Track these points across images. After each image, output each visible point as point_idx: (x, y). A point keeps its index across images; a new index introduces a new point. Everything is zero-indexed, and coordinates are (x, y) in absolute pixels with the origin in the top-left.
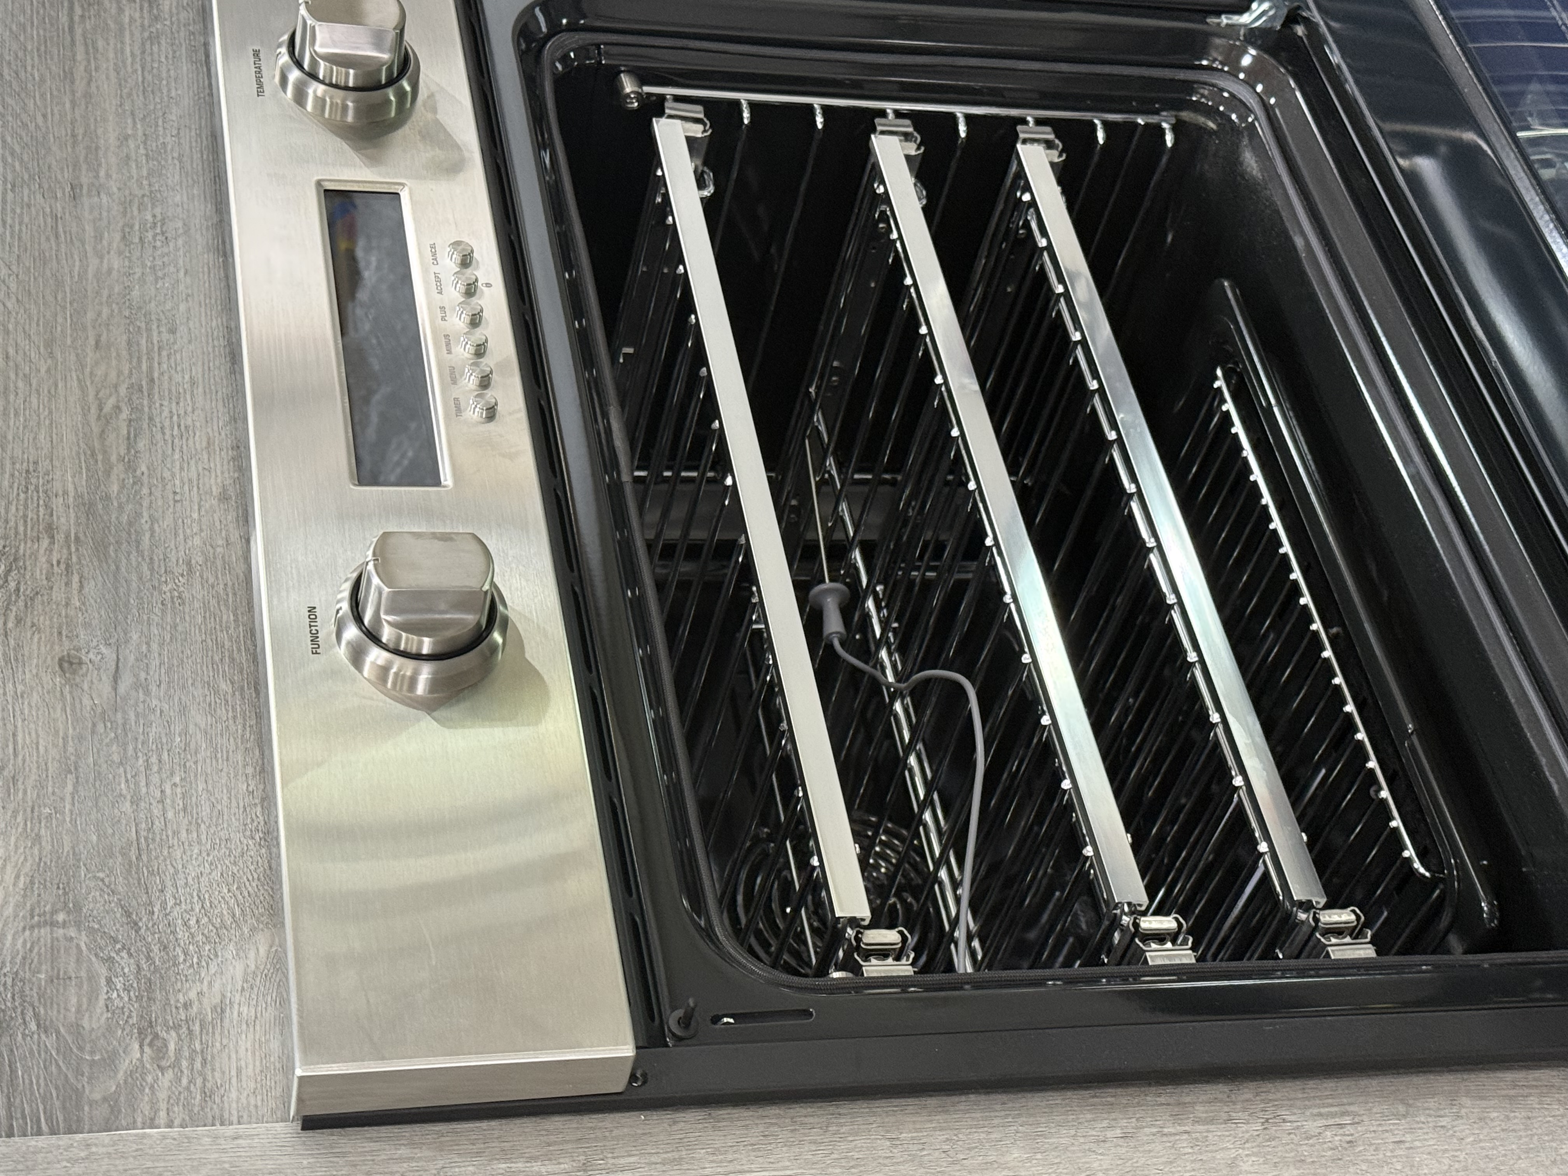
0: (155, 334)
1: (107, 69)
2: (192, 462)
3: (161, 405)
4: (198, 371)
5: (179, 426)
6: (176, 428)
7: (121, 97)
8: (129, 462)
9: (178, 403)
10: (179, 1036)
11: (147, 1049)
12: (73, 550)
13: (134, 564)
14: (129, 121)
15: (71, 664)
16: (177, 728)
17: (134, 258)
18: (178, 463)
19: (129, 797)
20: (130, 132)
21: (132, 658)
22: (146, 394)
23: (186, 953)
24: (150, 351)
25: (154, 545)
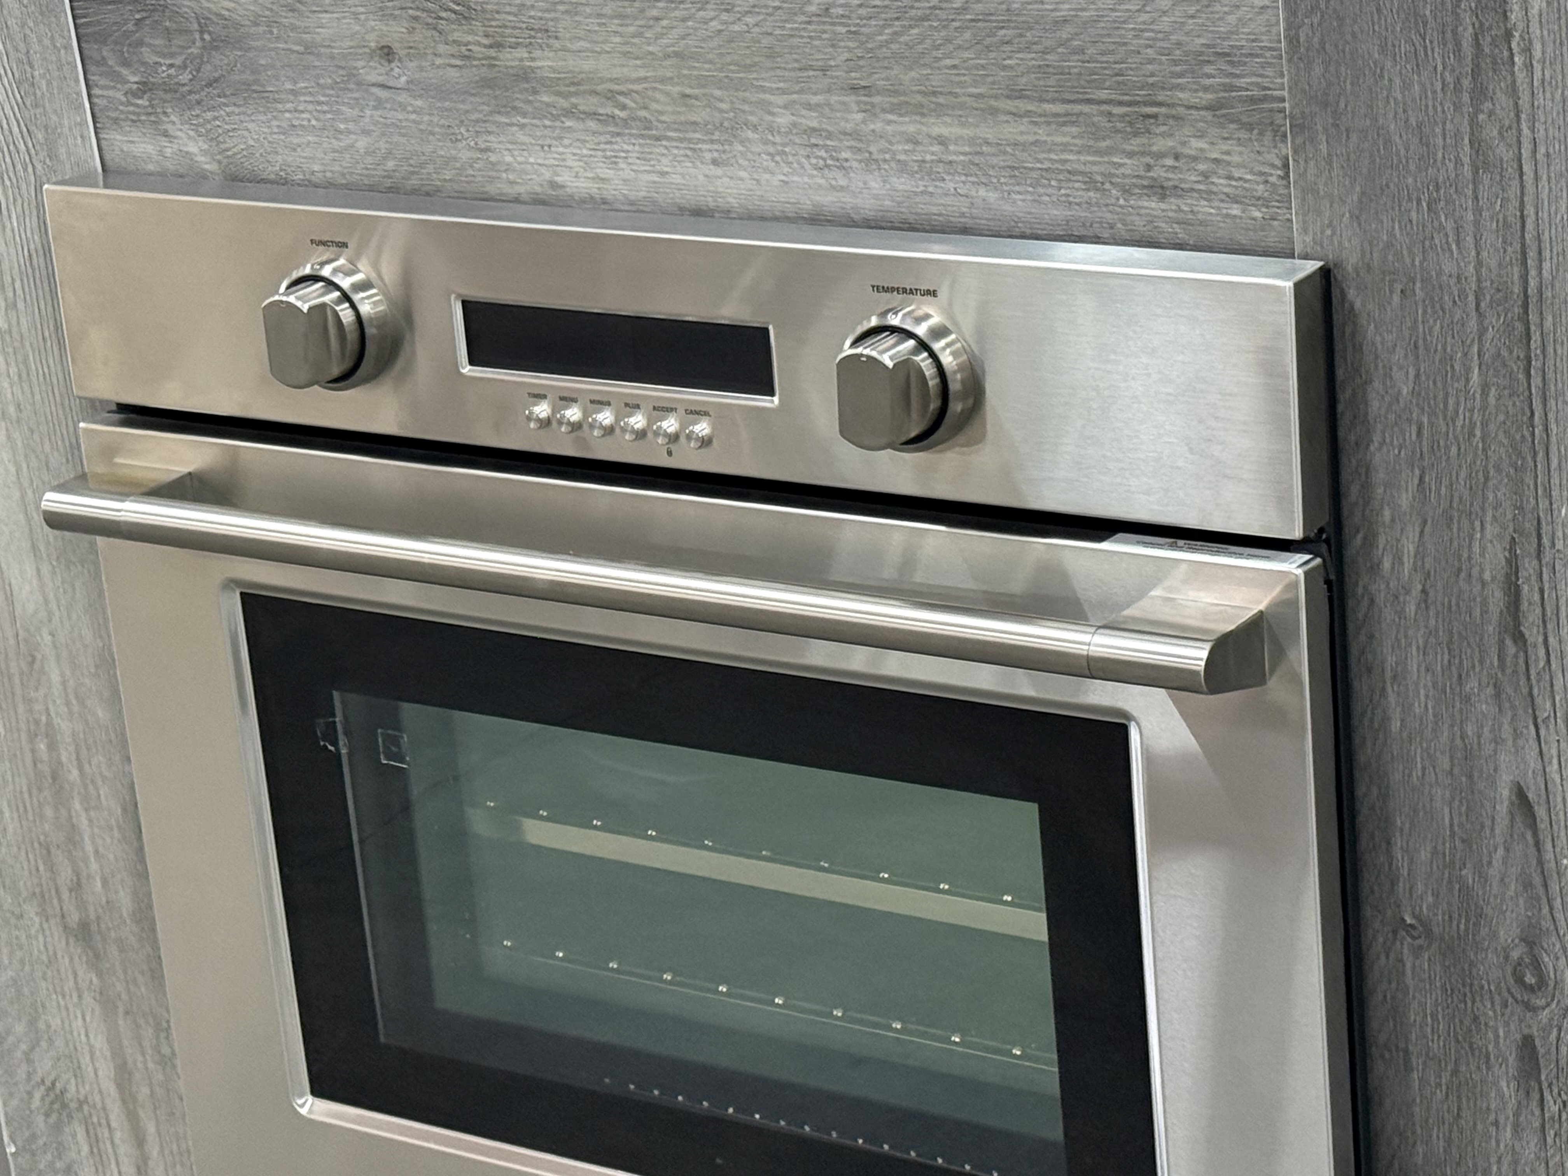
0: (708, 147)
1: (1035, 133)
2: (581, 164)
4: (677, 179)
5: (616, 157)
7: (998, 144)
8: (572, 113)
9: (638, 158)
11: (135, 86)
12: (484, 62)
13: (481, 108)
14: (967, 149)
15: (388, 55)
17: (791, 136)
18: (579, 152)
20: (952, 148)
21: (400, 99)
22: (643, 132)
23: (197, 116)
24: (690, 140)
25: (498, 124)
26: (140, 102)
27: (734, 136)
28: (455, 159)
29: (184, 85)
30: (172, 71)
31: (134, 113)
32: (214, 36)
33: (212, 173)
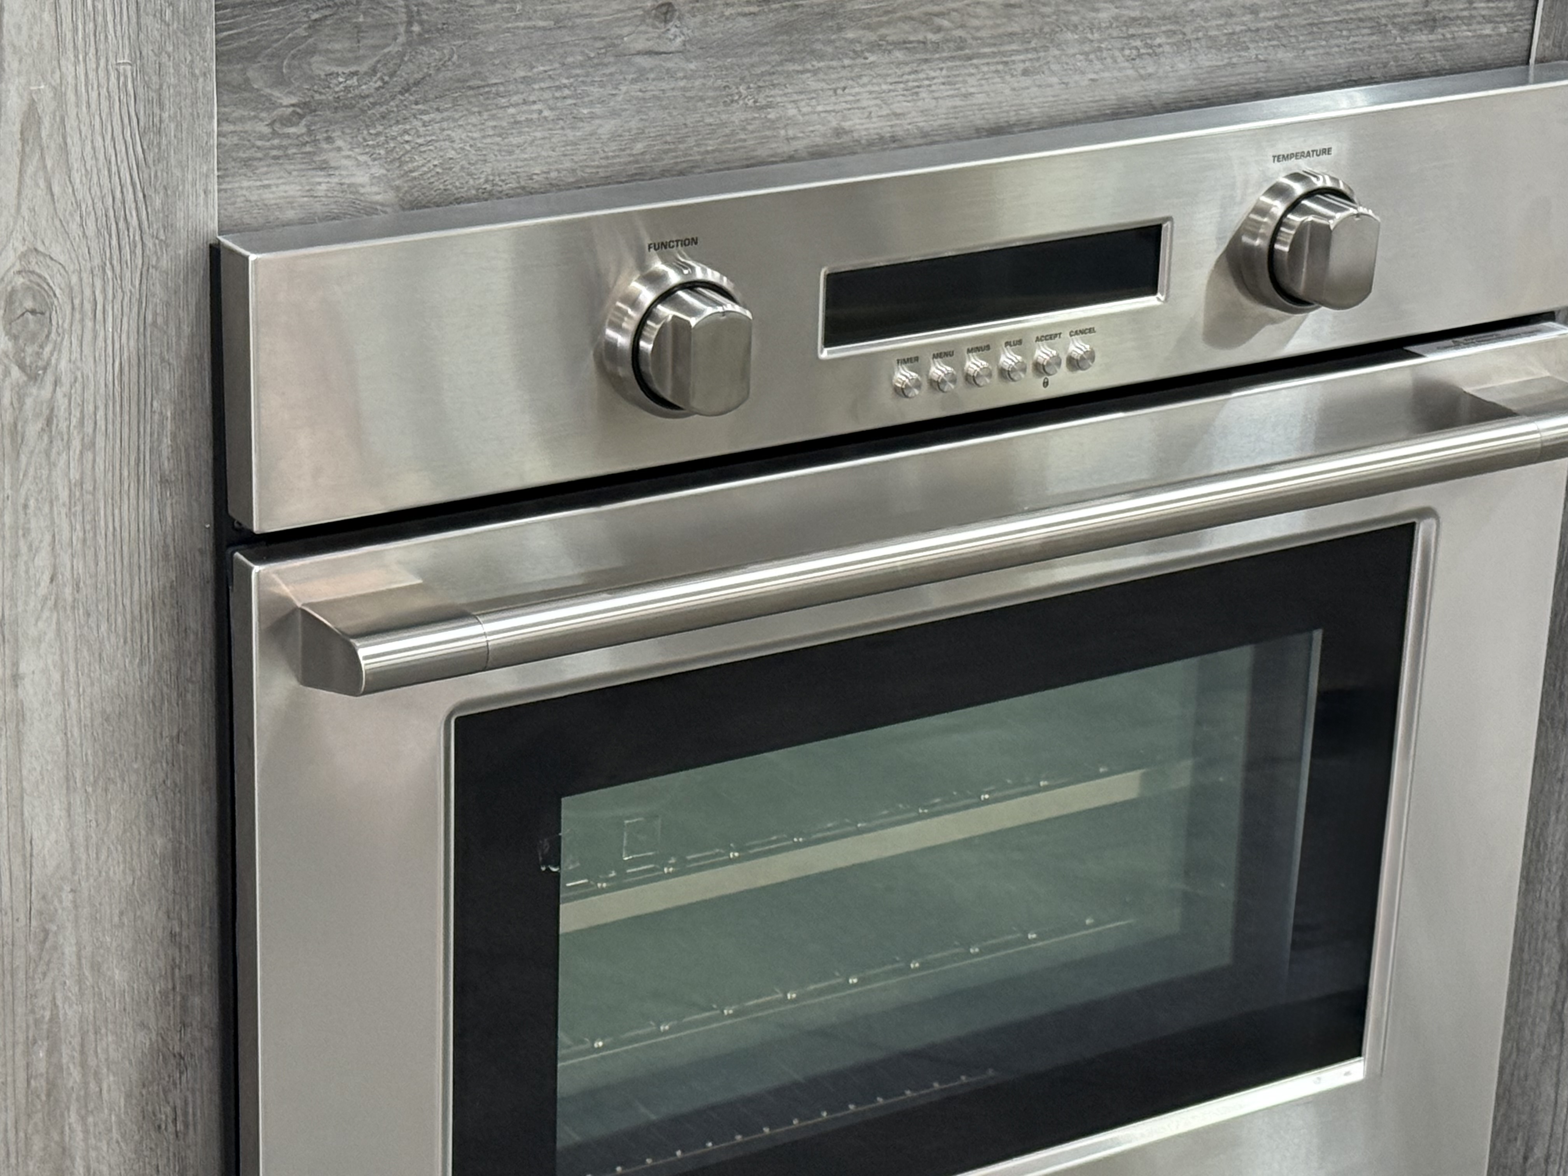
0: (1022, 57)
2: (878, 102)
3: (941, 69)
4: (980, 99)
5: (918, 87)
6: (916, 84)
8: (879, 45)
9: (944, 84)
10: (302, 135)
11: (291, 109)
13: (769, 59)
15: (666, 13)
16: (598, 110)
17: (1110, 31)
18: (877, 88)
19: (530, 74)
21: (670, 65)
22: (955, 54)
23: (378, 134)
24: (1003, 54)
25: (789, 75)
26: (292, 130)
27: (1052, 41)
28: (724, 124)
29: (364, 97)
30: (354, 81)
31: (279, 147)
32: (426, 26)
33: (382, 205)
